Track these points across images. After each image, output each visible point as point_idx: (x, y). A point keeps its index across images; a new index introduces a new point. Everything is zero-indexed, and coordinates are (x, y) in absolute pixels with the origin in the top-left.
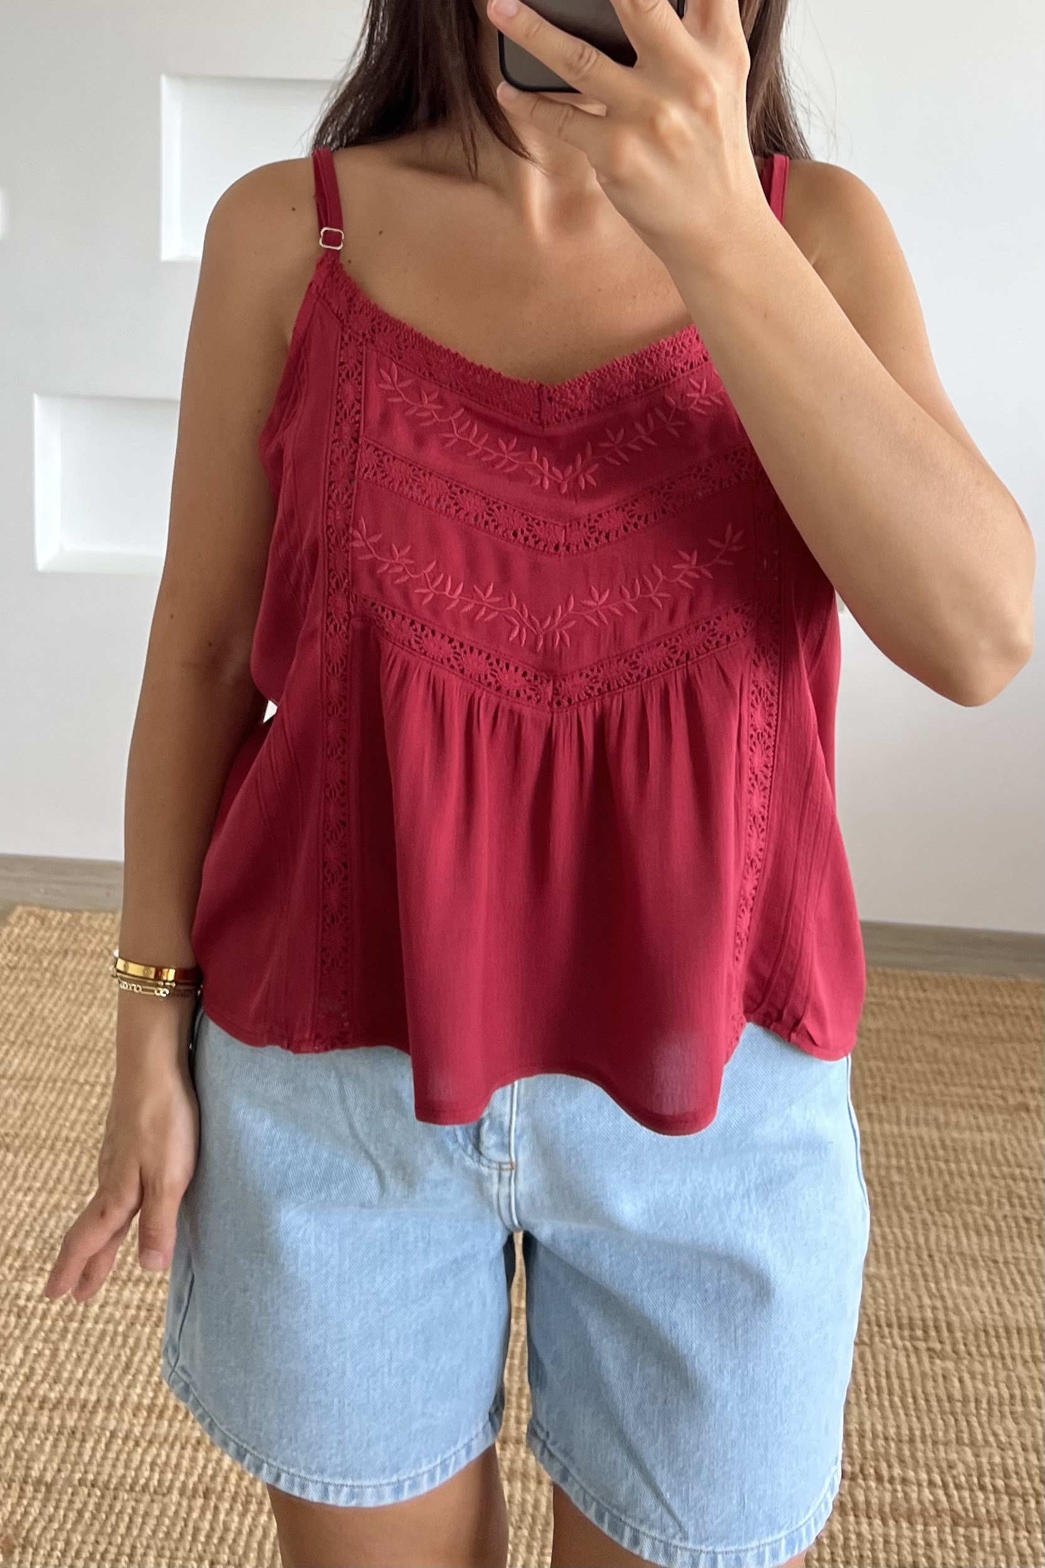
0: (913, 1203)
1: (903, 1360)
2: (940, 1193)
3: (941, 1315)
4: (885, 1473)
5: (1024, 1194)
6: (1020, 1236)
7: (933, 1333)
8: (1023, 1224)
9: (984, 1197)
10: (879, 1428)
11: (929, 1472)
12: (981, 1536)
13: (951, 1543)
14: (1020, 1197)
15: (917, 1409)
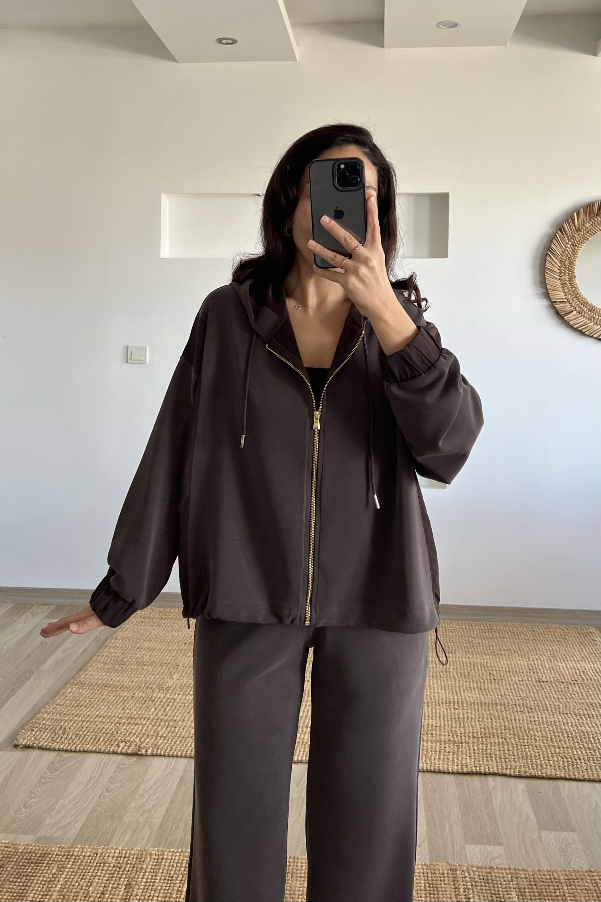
0: (457, 677)
1: (445, 710)
2: (467, 674)
3: (460, 700)
4: (434, 732)
5: (495, 673)
6: (491, 683)
7: (456, 704)
8: (493, 680)
9: (481, 675)
10: (434, 724)
11: (448, 732)
12: (462, 745)
13: (452, 747)
14: (493, 675)
15: (448, 720)
